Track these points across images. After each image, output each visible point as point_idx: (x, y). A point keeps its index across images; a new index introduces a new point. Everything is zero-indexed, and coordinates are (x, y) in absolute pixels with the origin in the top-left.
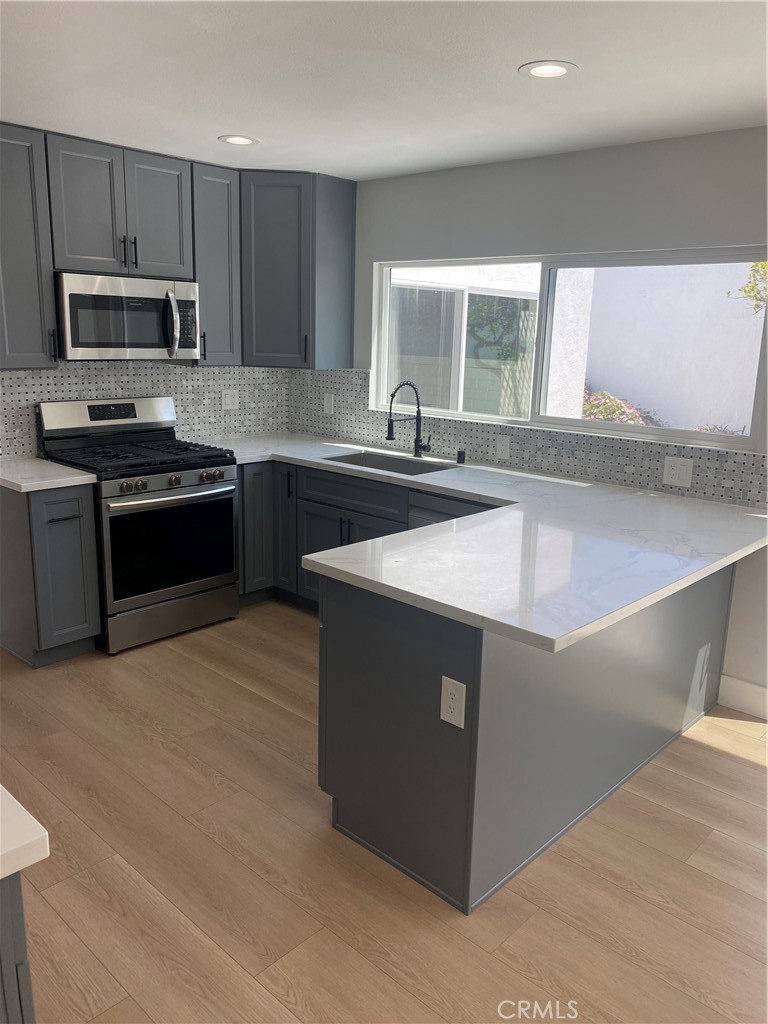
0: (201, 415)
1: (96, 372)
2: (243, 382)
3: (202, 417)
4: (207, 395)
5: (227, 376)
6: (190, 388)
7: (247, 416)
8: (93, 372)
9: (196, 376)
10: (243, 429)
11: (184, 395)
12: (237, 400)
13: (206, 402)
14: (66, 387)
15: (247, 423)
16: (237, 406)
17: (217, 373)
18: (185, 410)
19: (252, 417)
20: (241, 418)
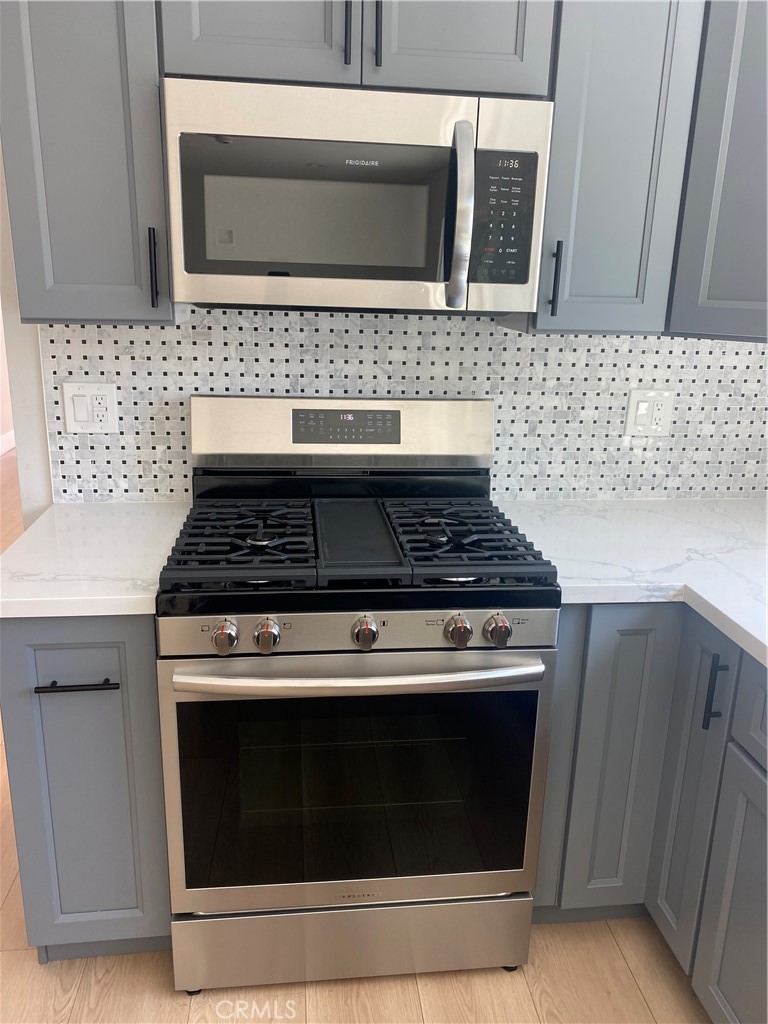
0: (572, 443)
1: (333, 339)
2: (689, 374)
3: (572, 450)
4: (591, 400)
5: (651, 359)
6: (551, 383)
7: (690, 452)
8: (324, 338)
9: (569, 357)
10: (672, 483)
11: (535, 399)
12: (667, 415)
13: (588, 415)
14: (264, 367)
15: (686, 469)
16: (664, 429)
17: (624, 349)
18: (532, 430)
19: (702, 456)
20: (674, 457)
